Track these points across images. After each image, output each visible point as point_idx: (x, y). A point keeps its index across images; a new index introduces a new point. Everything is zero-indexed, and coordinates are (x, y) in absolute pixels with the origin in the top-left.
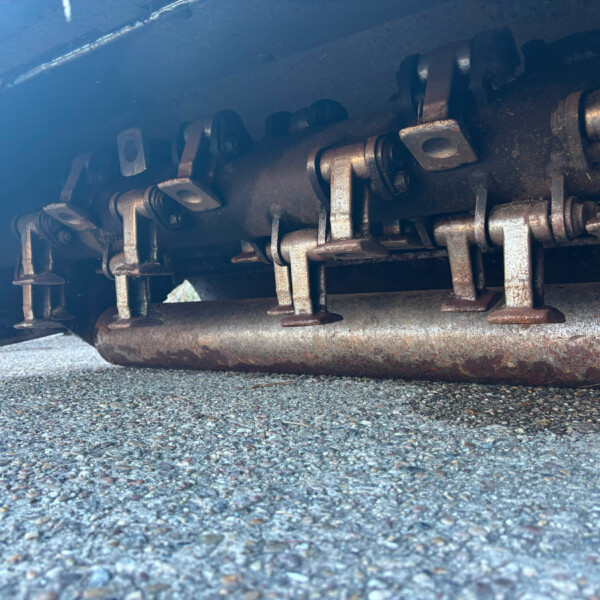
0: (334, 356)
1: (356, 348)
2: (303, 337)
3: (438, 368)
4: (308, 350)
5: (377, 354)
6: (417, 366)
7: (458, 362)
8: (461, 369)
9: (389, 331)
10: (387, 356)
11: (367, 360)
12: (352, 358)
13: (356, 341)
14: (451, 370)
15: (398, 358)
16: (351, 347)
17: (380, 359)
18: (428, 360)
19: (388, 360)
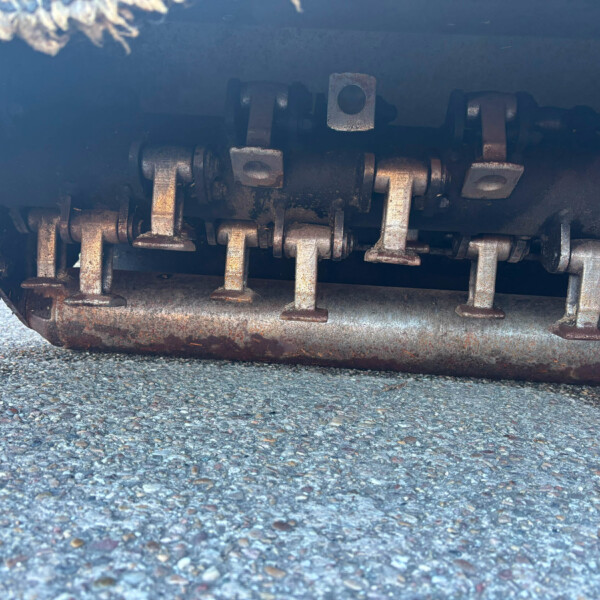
0: (440, 355)
1: (470, 349)
2: (405, 333)
3: (549, 371)
4: (408, 347)
5: (492, 355)
6: (530, 368)
7: (574, 366)
8: (572, 372)
9: (511, 334)
10: (504, 358)
11: (478, 361)
12: (462, 357)
13: (472, 341)
14: (562, 372)
15: (514, 361)
16: (464, 348)
17: (493, 360)
18: (545, 363)
19: (502, 362)
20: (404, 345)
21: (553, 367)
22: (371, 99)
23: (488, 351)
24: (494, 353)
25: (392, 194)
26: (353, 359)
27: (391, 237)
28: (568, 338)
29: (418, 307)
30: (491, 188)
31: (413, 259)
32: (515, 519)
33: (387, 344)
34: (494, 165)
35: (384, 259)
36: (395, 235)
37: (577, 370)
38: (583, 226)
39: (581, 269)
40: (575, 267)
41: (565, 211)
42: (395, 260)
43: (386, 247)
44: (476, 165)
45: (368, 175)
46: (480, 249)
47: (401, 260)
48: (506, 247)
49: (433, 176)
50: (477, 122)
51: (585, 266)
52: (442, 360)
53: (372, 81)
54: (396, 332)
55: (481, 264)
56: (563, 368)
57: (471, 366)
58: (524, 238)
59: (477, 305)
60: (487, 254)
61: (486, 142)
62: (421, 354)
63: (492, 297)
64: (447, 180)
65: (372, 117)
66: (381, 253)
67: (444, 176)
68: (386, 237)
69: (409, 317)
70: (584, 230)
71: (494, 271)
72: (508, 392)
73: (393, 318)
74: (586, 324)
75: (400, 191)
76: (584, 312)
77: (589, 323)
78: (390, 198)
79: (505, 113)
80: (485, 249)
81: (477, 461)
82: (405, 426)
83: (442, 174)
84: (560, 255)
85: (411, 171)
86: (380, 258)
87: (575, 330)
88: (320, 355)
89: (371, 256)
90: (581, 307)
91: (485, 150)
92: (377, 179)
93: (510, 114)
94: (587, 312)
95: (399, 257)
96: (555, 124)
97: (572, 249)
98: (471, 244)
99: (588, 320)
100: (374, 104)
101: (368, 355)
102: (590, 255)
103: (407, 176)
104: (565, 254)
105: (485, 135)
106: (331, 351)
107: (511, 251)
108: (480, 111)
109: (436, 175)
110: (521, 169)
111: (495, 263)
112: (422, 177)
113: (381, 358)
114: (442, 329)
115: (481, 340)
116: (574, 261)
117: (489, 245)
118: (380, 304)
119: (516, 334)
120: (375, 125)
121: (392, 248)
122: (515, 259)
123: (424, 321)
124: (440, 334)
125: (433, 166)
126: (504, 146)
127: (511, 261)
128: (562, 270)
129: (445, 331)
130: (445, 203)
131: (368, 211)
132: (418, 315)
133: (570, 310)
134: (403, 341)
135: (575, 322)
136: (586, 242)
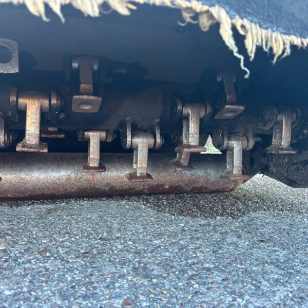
0: (79, 189)
1: (95, 184)
2: (59, 179)
3: (135, 191)
4: (61, 186)
5: (106, 186)
6: (125, 190)
7: (146, 187)
8: (145, 190)
9: (115, 174)
10: (112, 187)
11: (99, 189)
12: (90, 189)
13: (96, 180)
14: (141, 191)
15: (117, 188)
16: (91, 184)
17: (107, 188)
18: (133, 187)
19: (112, 189)
20: (58, 185)
21: (137, 189)
22: (16, 55)
23: (104, 184)
24: (107, 185)
25: (29, 113)
26: (30, 196)
27: (30, 136)
28: (132, 182)
29: (66, 164)
30: (87, 108)
31: (43, 149)
32: (81, 304)
33: (49, 186)
34: (85, 97)
35: (25, 149)
36: (32, 136)
37: (147, 189)
38: (138, 125)
39: (137, 147)
40: (134, 146)
41: (128, 119)
42: (32, 150)
43: (27, 142)
44: (76, 97)
45: (13, 101)
46: (91, 136)
47: (36, 150)
48: (104, 134)
49: (52, 102)
50: (77, 71)
51: (139, 146)
52: (80, 191)
53: (15, 44)
54: (53, 179)
55: (91, 144)
56: (141, 189)
57: (96, 192)
58: (111, 130)
59: (91, 165)
60: (95, 138)
61: (82, 83)
62: (69, 189)
63: (98, 160)
64: (61, 104)
65: (17, 65)
66: (24, 147)
67: (59, 102)
68: (27, 137)
69: (61, 170)
70: (139, 127)
71: (99, 147)
72: (113, 205)
73: (52, 171)
74: (141, 174)
75: (33, 110)
76: (139, 168)
77: (143, 173)
78: (27, 115)
79: (93, 68)
80: (93, 136)
81: (77, 262)
82: (45, 241)
83: (57, 101)
84: (127, 141)
85: (39, 99)
86: (23, 149)
87: (136, 177)
88: (10, 196)
89: (19, 148)
90: (138, 166)
91: (81, 88)
92: (19, 104)
93: (96, 67)
94: (141, 168)
95: (35, 148)
96: (124, 71)
97: (132, 137)
98: (86, 133)
99: (142, 172)
100: (18, 58)
101: (39, 193)
102: (141, 140)
103: (37, 102)
104: (129, 139)
105: (82, 79)
106: (16, 193)
107: (107, 136)
108: (79, 65)
109: (54, 101)
110: (100, 99)
111: (99, 143)
112: (46, 103)
113: (46, 193)
114: (80, 175)
115: (100, 179)
116: (133, 144)
117: (95, 134)
118: (44, 163)
119: (117, 175)
120: (20, 70)
121: (31, 143)
122: (109, 140)
123: (69, 172)
124: (78, 178)
125: (52, 96)
126: (92, 86)
127: (107, 141)
128: (129, 148)
129: (80, 176)
130: (62, 116)
131: (17, 120)
132: (66, 169)
133: (135, 167)
134: (58, 184)
135: (136, 173)
136: (139, 133)
